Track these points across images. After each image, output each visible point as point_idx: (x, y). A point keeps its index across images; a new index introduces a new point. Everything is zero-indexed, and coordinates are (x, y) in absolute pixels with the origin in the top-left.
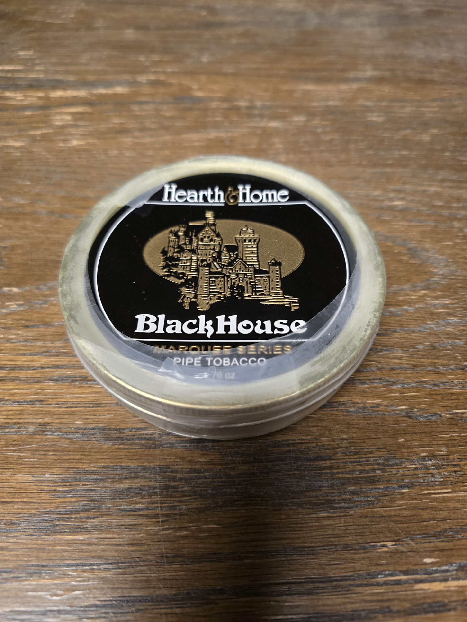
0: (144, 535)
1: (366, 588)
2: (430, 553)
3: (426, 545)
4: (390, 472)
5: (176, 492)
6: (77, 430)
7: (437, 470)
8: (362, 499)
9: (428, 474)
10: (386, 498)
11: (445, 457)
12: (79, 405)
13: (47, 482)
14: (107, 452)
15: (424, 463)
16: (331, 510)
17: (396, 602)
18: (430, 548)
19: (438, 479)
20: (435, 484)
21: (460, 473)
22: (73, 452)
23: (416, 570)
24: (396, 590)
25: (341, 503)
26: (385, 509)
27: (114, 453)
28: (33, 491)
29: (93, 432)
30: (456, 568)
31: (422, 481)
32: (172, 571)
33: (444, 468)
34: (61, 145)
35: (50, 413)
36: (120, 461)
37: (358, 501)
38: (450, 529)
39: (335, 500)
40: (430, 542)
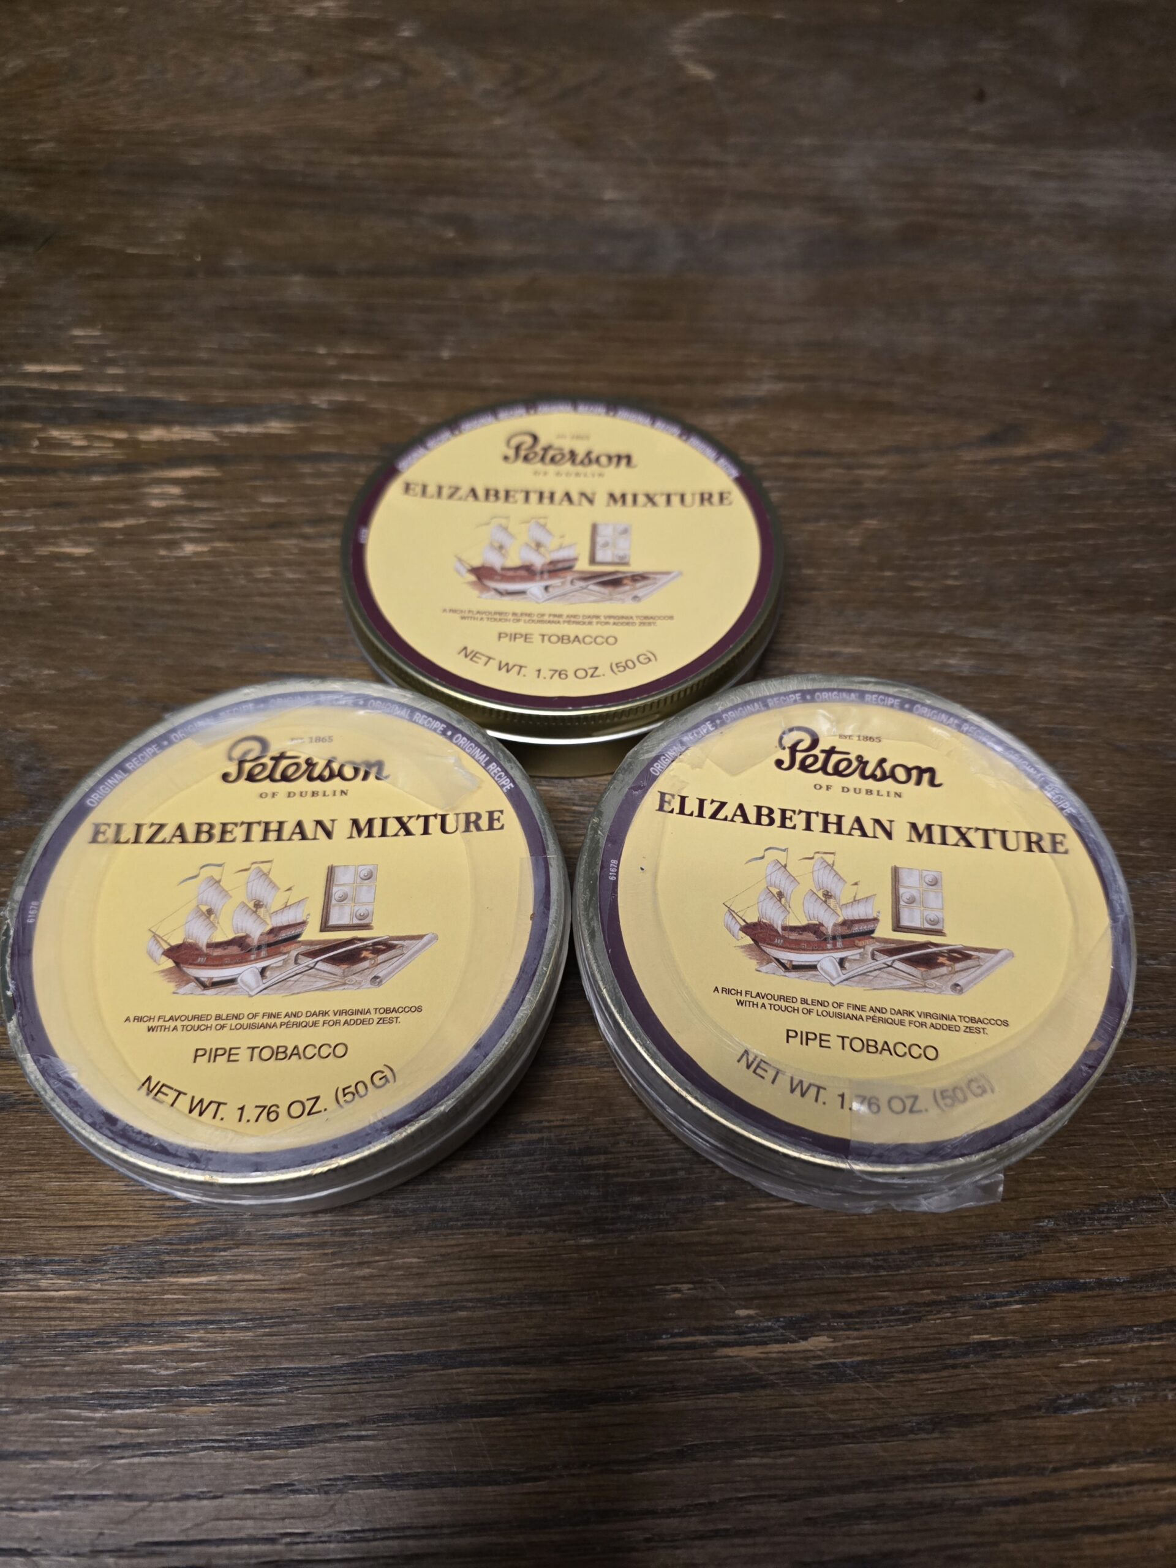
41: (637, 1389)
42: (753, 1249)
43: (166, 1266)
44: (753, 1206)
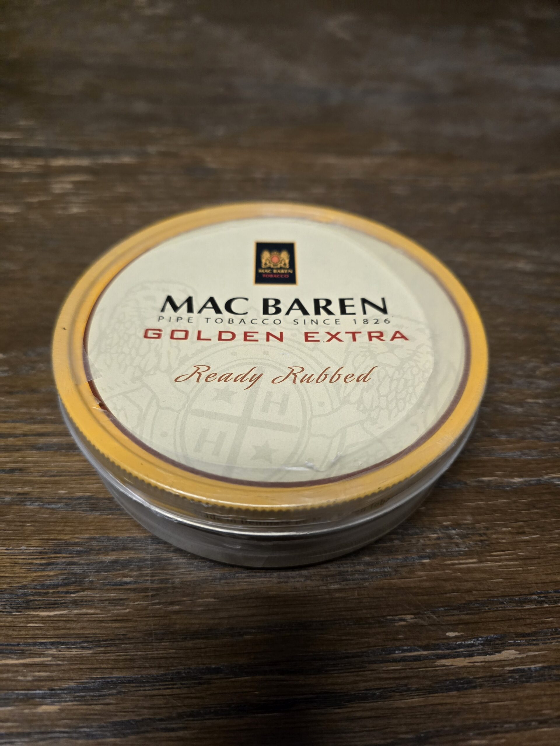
0: (132, 610)
1: (382, 665)
2: (454, 627)
3: (448, 618)
4: (410, 541)
5: (169, 564)
6: (60, 499)
7: (461, 539)
8: (378, 570)
9: (452, 543)
10: (405, 569)
11: (470, 527)
12: (64, 474)
13: (23, 554)
14: (93, 522)
15: (447, 532)
16: (343, 581)
17: (414, 680)
18: (453, 621)
19: (463, 548)
20: (458, 554)
21: (487, 542)
22: (54, 522)
23: (438, 645)
24: (415, 667)
25: (354, 574)
26: (403, 580)
27: (101, 524)
28: (6, 565)
29: (78, 501)
30: (482, 642)
31: (444, 550)
32: (161, 649)
33: (469, 537)
34: (60, 212)
35: (31, 483)
36: (108, 531)
37: (373, 572)
38: (476, 600)
39: (347, 571)
40: (454, 615)
41: (381, 690)
42: (453, 591)
43: (31, 603)
44: (449, 562)
